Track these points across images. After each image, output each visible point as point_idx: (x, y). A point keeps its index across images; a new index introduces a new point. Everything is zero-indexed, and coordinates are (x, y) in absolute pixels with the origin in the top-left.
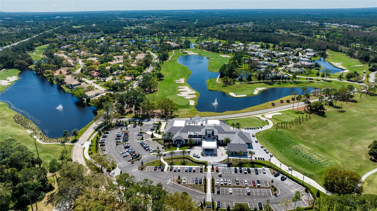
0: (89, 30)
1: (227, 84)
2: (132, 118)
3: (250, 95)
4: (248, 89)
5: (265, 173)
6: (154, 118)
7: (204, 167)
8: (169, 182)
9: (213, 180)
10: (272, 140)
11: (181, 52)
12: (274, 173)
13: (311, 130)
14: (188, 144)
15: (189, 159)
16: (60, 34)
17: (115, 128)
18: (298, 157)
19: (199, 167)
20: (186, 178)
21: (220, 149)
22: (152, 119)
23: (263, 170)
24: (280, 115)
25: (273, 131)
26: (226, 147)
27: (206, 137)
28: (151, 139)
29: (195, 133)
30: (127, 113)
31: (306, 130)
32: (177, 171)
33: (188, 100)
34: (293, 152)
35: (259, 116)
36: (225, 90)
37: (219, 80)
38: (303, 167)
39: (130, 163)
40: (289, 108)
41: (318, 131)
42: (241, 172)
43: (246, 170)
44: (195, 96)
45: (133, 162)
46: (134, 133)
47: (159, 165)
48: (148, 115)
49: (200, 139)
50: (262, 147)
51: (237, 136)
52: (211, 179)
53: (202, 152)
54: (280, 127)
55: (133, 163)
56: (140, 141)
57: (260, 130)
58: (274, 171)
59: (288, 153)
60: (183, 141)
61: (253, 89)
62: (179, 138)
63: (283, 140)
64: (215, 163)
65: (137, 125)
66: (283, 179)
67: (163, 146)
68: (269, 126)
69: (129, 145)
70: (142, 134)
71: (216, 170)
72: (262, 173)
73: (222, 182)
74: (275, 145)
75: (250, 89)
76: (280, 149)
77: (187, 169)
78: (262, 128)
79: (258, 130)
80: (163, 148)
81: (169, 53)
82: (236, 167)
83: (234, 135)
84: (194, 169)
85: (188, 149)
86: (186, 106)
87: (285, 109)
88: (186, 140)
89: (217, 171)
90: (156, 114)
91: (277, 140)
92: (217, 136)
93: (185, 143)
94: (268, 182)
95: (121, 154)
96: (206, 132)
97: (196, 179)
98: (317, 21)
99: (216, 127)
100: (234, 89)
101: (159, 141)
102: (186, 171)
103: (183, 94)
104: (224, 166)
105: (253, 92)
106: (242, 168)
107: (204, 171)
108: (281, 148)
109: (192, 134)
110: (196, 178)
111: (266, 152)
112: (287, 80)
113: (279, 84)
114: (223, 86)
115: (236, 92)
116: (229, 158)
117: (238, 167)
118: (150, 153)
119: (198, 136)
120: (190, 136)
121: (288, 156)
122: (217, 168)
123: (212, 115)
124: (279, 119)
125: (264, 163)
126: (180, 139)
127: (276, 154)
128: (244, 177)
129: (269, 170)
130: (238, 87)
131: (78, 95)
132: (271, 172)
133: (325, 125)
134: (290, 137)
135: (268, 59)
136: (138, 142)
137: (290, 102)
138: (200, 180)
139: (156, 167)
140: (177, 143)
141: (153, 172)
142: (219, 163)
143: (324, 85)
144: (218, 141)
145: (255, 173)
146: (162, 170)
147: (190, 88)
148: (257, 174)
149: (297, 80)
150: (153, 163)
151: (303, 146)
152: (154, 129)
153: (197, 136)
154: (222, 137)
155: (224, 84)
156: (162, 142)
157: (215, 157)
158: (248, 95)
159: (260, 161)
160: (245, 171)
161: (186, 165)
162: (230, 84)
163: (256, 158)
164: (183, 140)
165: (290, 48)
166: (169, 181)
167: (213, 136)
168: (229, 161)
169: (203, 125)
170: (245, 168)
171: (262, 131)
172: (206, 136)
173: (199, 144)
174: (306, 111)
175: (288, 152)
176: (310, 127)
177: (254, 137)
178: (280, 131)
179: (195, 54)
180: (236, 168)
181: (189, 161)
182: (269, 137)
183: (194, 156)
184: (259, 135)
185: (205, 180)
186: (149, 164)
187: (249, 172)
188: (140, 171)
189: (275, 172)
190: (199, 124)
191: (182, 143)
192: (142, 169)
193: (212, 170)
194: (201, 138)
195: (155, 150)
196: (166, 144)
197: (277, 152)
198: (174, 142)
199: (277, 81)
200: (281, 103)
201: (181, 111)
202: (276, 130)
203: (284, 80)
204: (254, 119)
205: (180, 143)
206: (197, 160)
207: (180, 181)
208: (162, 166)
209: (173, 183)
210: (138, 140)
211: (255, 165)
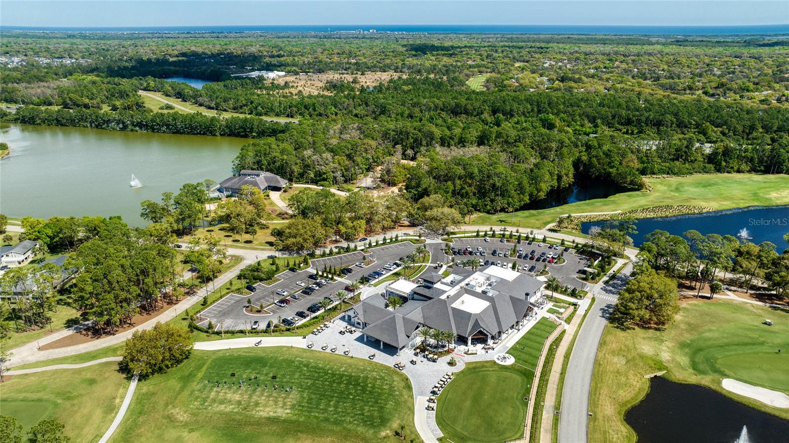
18: (264, 372)
108: (316, 375)
197: (311, 361)
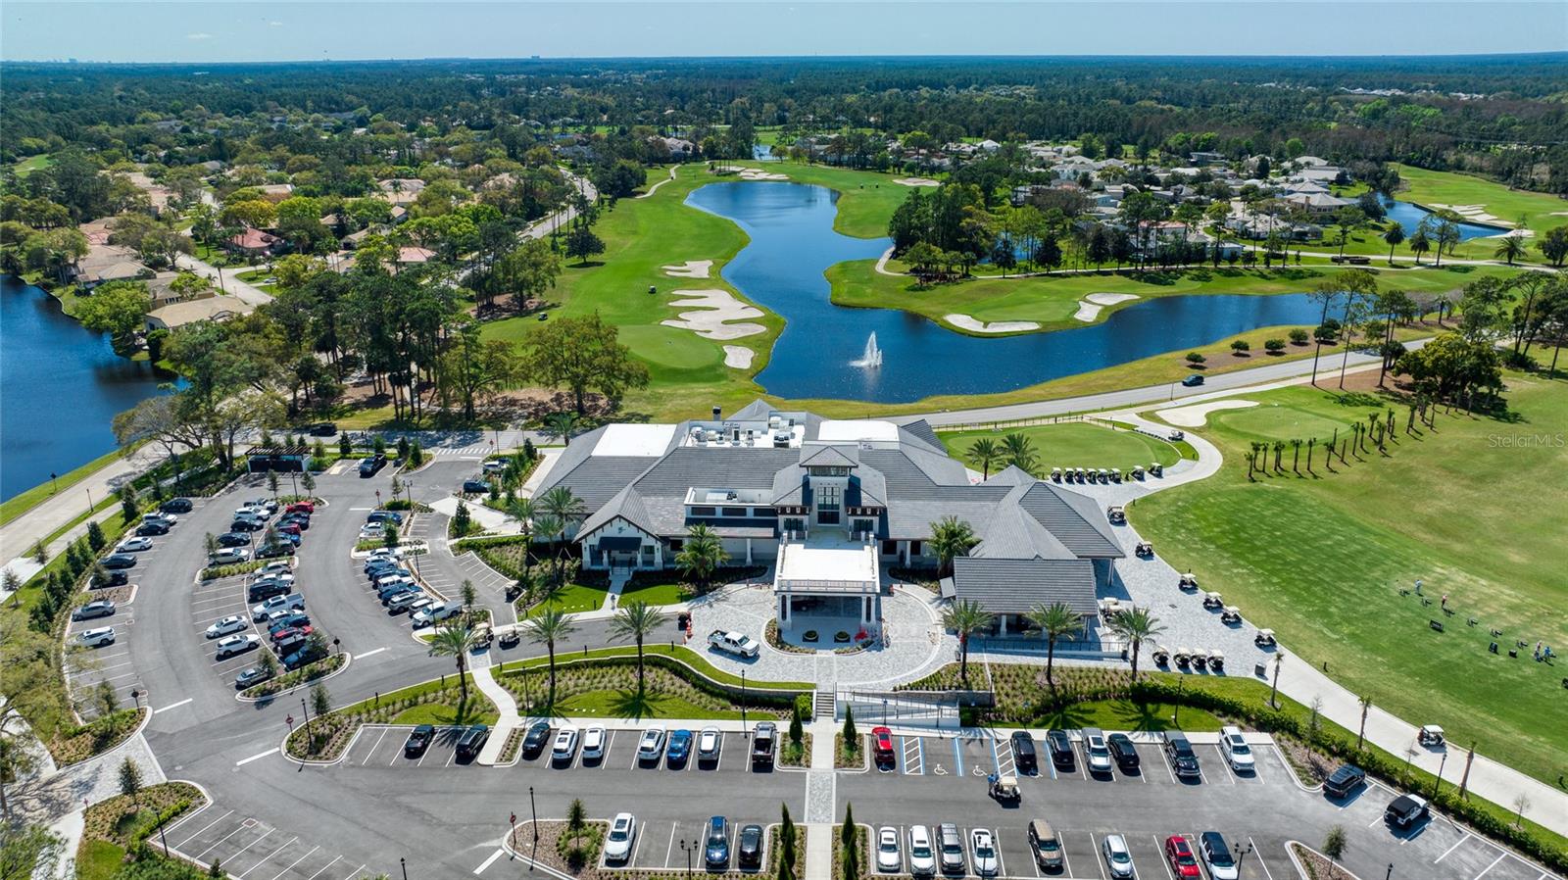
0: (309, 104)
1: (929, 279)
2: (371, 429)
3: (1055, 323)
4: (1045, 300)
5: (1246, 772)
6: (503, 428)
7: (784, 726)
8: (500, 852)
9: (848, 835)
10: (1245, 541)
11: (707, 171)
12: (1319, 771)
13: (1468, 487)
14: (683, 570)
15: (679, 671)
16: (172, 115)
17: (246, 481)
18: (1458, 653)
19: (751, 725)
20: (640, 819)
21: (903, 599)
22: (488, 434)
23: (1237, 750)
24: (1252, 408)
25: (1231, 493)
26: (947, 586)
27: (805, 519)
28: (445, 542)
29: (731, 496)
30: (356, 406)
31: (1437, 488)
32: (577, 761)
33: (718, 344)
34: (1408, 614)
35: (1130, 417)
36: (920, 305)
37: (887, 267)
38: (1529, 727)
39: (245, 700)
40: (1289, 378)
41: (1512, 491)
42: (1065, 761)
43: (1102, 753)
44: (762, 329)
45: (271, 692)
46: (351, 505)
47: (453, 713)
48: (469, 414)
49: (769, 532)
50: (1189, 587)
51: (1020, 513)
52: (835, 830)
53: (772, 622)
54: (1270, 470)
55: (266, 703)
56: (368, 553)
57: (1151, 484)
58: (1315, 756)
59: (1376, 620)
60: (650, 550)
61: (1073, 301)
62: (624, 524)
63: (1315, 539)
64: (865, 700)
65: (390, 464)
66: (1403, 823)
67: (514, 583)
68: (1198, 464)
69: (285, 577)
70: (401, 513)
71: (877, 750)
72: (1229, 771)
73: (923, 852)
74: (1273, 572)
75: (1054, 298)
76: (1314, 594)
77: (650, 743)
78: (1159, 475)
79: (1142, 488)
80: (510, 597)
81: (651, 174)
82: (1026, 723)
83: (992, 505)
84: (708, 744)
85: (683, 598)
86: (701, 370)
87: (1267, 382)
88: (675, 544)
89: (886, 759)
90: (523, 407)
91: (1274, 543)
92: (882, 513)
93: (667, 560)
94: (1288, 845)
95: (209, 637)
96: (806, 484)
97: (717, 828)
98: (1306, 82)
99: (871, 453)
100: (973, 299)
101: (493, 553)
102: (647, 764)
103: (695, 322)
104: (933, 717)
105: (1074, 312)
106: (1075, 736)
107: (784, 761)
109: (716, 499)
110: (718, 823)
111: (1226, 616)
112: (1239, 265)
113: (1204, 277)
114: (913, 289)
115: (985, 312)
116: (972, 658)
117: (1038, 726)
118: (416, 628)
119: (750, 515)
120: (701, 516)
121: (1384, 643)
122: (882, 734)
123: (853, 411)
124: (1251, 431)
125: (1227, 696)
126: (630, 532)
127: (1293, 632)
128: (1096, 806)
129: (1276, 749)
130: (991, 290)
131: (101, 317)
132: (1292, 763)
133: (1539, 459)
134: (1351, 523)
135: (1124, 189)
136: (355, 561)
137: (1282, 354)
138: (746, 837)
139: (424, 736)
140: (613, 563)
141: (395, 769)
142: (896, 697)
143: (1439, 285)
144: (888, 546)
145: (1171, 773)
146: (466, 756)
147: (734, 296)
148: (1192, 780)
149: (1292, 266)
150: (413, 704)
151: (1461, 577)
152: (486, 486)
153: (742, 511)
154: (912, 521)
155: (918, 281)
156: (515, 556)
157: (865, 654)
158: (1046, 324)
159: (1195, 682)
160: (1100, 761)
161: (650, 714)
162: (949, 280)
163: (1162, 662)
164: (647, 541)
165: (1218, 155)
166: (494, 843)
167: (854, 513)
168: (969, 687)
169: (786, 446)
170: (1092, 733)
171: (1164, 492)
172: (803, 512)
173: (759, 569)
174: (1391, 393)
175: (1373, 616)
176: (1451, 471)
177: (1122, 523)
178: (1275, 492)
179: (775, 177)
180: (1026, 737)
181: (678, 681)
182: (1217, 525)
183: (715, 649)
184: (1149, 516)
185: (789, 837)
186: (376, 710)
187: (1129, 764)
188: (298, 762)
189: (1322, 760)
190: (766, 441)
191: (645, 563)
192: (317, 745)
193: (845, 753)
194: (774, 524)
195: (450, 607)
196: (537, 568)
197: (1299, 616)
198: (586, 556)
199: (1191, 269)
200: (1237, 355)
201: (671, 395)
202: (1248, 485)
203: (1224, 265)
204: (1103, 432)
205: (632, 563)
206: (733, 679)
207: (584, 843)
208: (471, 722)
209: (527, 860)
210: (360, 549)
211: (1166, 712)
